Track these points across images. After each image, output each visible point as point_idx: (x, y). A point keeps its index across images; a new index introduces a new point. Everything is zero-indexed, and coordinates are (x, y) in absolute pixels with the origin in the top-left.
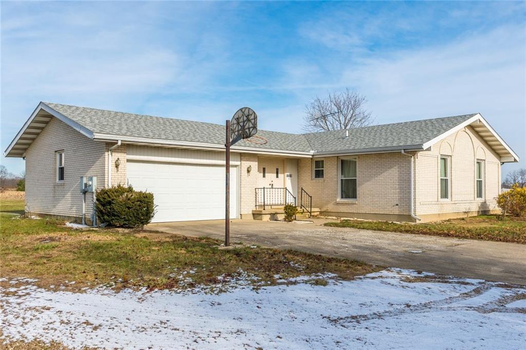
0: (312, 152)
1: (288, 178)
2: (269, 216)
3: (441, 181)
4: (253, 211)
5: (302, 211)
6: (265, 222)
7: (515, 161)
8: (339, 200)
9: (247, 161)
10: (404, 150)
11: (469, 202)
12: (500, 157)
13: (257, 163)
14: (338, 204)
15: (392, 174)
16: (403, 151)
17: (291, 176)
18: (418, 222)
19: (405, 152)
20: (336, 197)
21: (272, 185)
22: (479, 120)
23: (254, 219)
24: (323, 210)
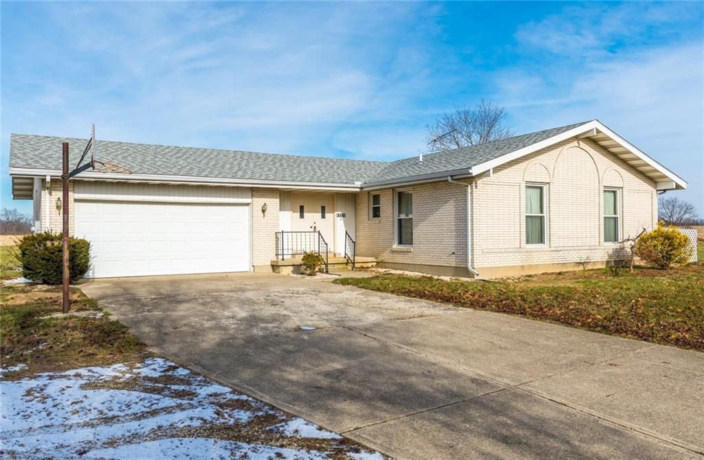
0: (358, 184)
1: (339, 218)
2: (292, 268)
3: (526, 220)
4: (272, 262)
5: (346, 262)
6: (284, 276)
7: (678, 187)
8: (395, 246)
9: (263, 197)
10: (452, 176)
11: (587, 248)
12: (656, 183)
13: (278, 200)
14: (393, 252)
15: (448, 210)
16: (449, 179)
17: (344, 215)
18: (476, 278)
19: (453, 179)
20: (392, 243)
21: (315, 228)
22: (597, 129)
23: (274, 271)
24: (380, 260)
